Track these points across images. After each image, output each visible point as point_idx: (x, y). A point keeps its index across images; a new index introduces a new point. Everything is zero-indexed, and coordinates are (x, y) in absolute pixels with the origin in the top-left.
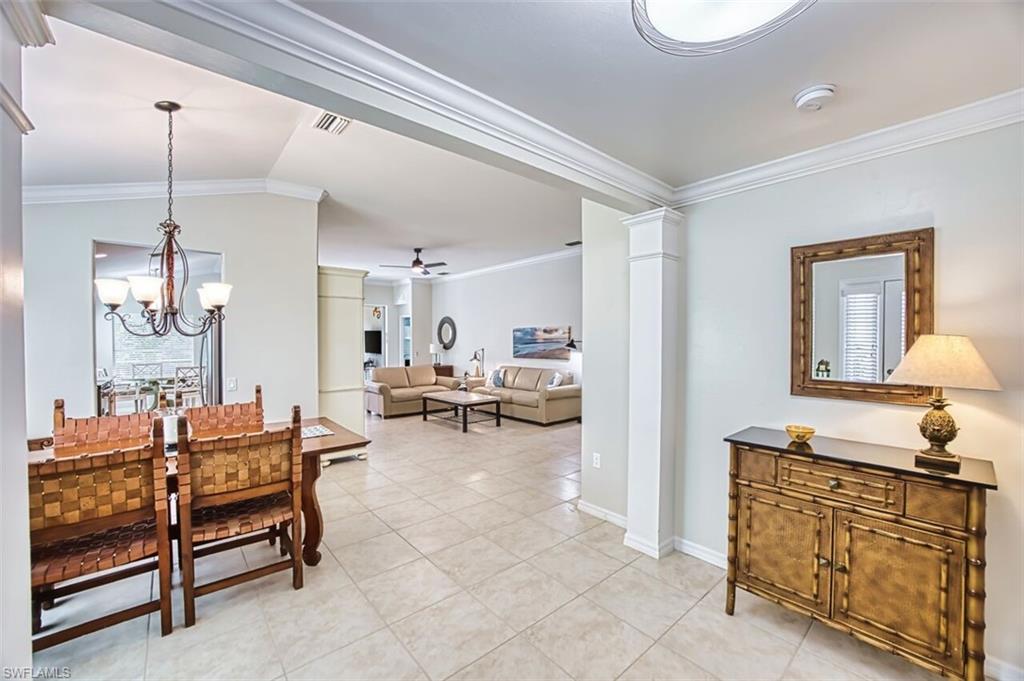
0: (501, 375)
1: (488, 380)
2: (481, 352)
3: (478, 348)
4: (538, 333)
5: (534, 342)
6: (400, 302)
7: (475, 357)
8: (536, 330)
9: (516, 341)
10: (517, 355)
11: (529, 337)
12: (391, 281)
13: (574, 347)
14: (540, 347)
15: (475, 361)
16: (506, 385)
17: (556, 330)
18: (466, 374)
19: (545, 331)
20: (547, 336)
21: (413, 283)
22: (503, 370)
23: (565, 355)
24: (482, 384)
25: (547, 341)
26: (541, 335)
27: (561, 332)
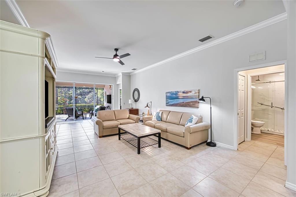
0: (160, 115)
1: (153, 117)
2: (150, 103)
3: (149, 101)
4: (180, 94)
5: (177, 98)
6: (118, 83)
7: (147, 106)
8: (178, 92)
9: (168, 98)
10: (168, 104)
11: (174, 96)
12: (115, 75)
13: (204, 100)
14: (181, 101)
15: (147, 108)
16: (162, 120)
17: (190, 92)
18: (143, 113)
19: (184, 92)
20: (185, 95)
21: (122, 75)
22: (161, 112)
23: (196, 105)
24: (150, 119)
25: (184, 98)
26: (181, 95)
27: (193, 92)
